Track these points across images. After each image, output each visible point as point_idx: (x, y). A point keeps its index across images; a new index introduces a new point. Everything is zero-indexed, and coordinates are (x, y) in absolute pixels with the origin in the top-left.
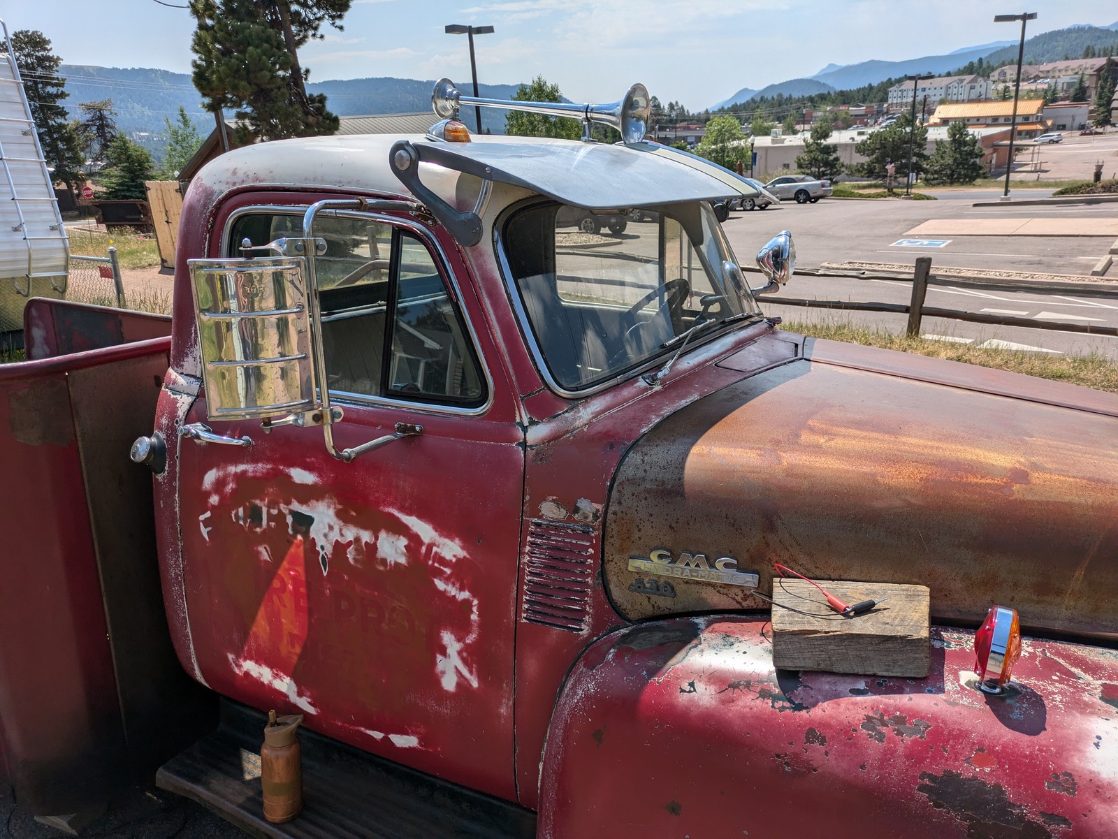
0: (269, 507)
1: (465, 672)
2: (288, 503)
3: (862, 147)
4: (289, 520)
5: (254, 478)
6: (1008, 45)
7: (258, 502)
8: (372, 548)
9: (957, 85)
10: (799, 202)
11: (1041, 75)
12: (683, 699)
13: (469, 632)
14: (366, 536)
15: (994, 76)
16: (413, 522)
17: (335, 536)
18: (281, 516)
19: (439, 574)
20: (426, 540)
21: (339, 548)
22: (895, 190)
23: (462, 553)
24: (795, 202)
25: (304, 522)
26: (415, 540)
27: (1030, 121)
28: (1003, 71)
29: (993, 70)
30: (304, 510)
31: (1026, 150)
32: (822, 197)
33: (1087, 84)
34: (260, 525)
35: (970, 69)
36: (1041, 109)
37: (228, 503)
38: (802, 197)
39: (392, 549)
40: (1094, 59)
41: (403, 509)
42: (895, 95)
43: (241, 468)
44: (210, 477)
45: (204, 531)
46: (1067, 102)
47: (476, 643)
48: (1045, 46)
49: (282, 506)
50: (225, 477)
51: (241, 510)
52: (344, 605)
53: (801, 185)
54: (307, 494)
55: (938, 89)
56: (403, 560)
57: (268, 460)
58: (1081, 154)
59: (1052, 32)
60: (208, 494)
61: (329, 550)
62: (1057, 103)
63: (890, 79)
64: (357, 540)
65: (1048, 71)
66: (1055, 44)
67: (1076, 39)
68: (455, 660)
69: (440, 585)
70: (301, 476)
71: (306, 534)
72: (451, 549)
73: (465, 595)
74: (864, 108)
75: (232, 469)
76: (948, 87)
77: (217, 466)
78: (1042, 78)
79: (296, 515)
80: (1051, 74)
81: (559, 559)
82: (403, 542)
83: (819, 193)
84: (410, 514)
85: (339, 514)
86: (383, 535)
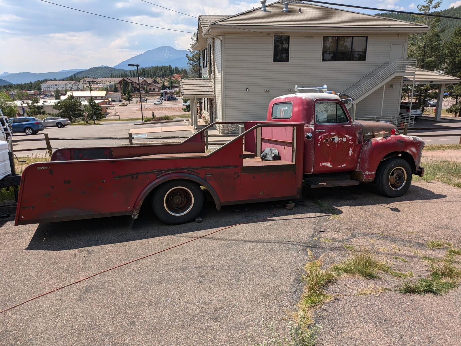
0: (329, 139)
1: (352, 152)
2: (331, 137)
3: (56, 107)
4: (332, 139)
5: (326, 135)
6: (81, 71)
7: (327, 138)
8: (342, 140)
9: (69, 84)
10: (58, 127)
11: (98, 82)
12: (380, 142)
13: (352, 147)
14: (341, 139)
15: (81, 82)
16: (346, 136)
17: (338, 140)
18: (331, 139)
19: (349, 141)
20: (348, 137)
21: (338, 141)
22: (89, 122)
23: (352, 138)
24: (57, 127)
25: (334, 139)
26: (347, 138)
27: (104, 98)
28: (84, 80)
29: (80, 79)
30: (334, 138)
31: (109, 108)
32: (66, 125)
33: (117, 86)
34: (327, 141)
35: (71, 78)
36: (106, 94)
37: (322, 140)
38: (59, 125)
39: (344, 140)
40: (114, 78)
41: (345, 134)
42: (44, 86)
43: (324, 134)
44: (320, 137)
45: (319, 145)
46: (112, 92)
47: (353, 148)
48: (94, 72)
49: (331, 138)
50: (322, 136)
51: (325, 140)
52: (339, 149)
53: (58, 120)
54: (334, 136)
55: (62, 85)
56: (346, 141)
57: (328, 133)
58: (127, 110)
59: (95, 67)
60: (319, 139)
61: (337, 142)
62: (109, 93)
63: (39, 80)
64: (340, 140)
65: (101, 81)
66: (98, 72)
67: (104, 71)
68: (351, 151)
69: (350, 142)
70: (333, 133)
71: (334, 141)
72: (351, 138)
73: (352, 143)
74: (33, 91)
75: (323, 135)
76: (66, 85)
77: (321, 135)
78: (99, 83)
79: (333, 139)
80: (101, 82)
81: (360, 136)
82: (346, 138)
83: (66, 123)
84: (346, 135)
85: (338, 137)
86: (343, 138)
